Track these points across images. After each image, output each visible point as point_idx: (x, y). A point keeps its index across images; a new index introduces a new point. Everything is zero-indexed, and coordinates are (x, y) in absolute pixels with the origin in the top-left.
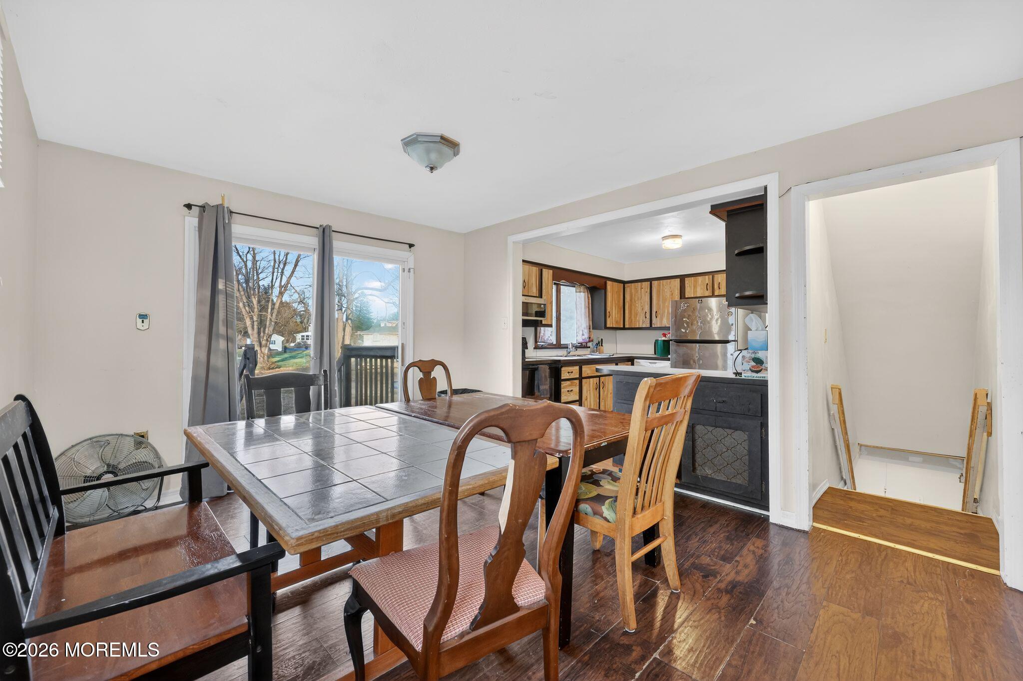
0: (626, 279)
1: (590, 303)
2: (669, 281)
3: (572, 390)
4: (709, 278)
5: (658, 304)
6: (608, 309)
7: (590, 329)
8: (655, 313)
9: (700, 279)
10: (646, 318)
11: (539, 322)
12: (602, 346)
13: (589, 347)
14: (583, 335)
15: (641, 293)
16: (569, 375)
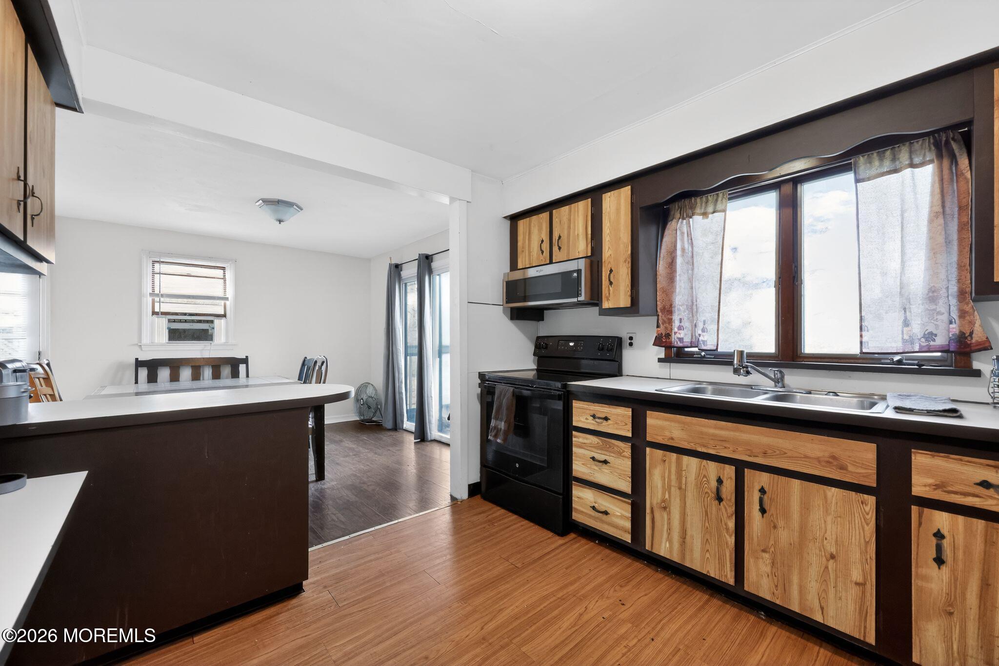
3: (605, 462)
16: (595, 423)
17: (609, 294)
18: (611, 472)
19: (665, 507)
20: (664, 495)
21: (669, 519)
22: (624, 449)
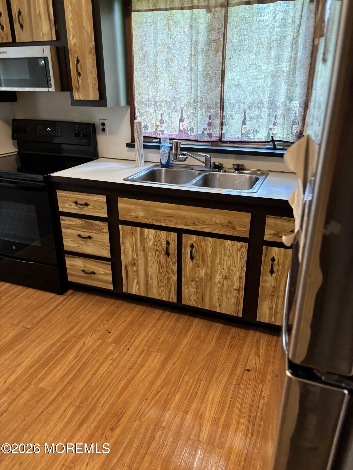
3: (90, 237)
16: (77, 208)
17: (79, 84)
18: (95, 245)
19: (134, 263)
20: (133, 256)
21: (137, 271)
22: (103, 227)
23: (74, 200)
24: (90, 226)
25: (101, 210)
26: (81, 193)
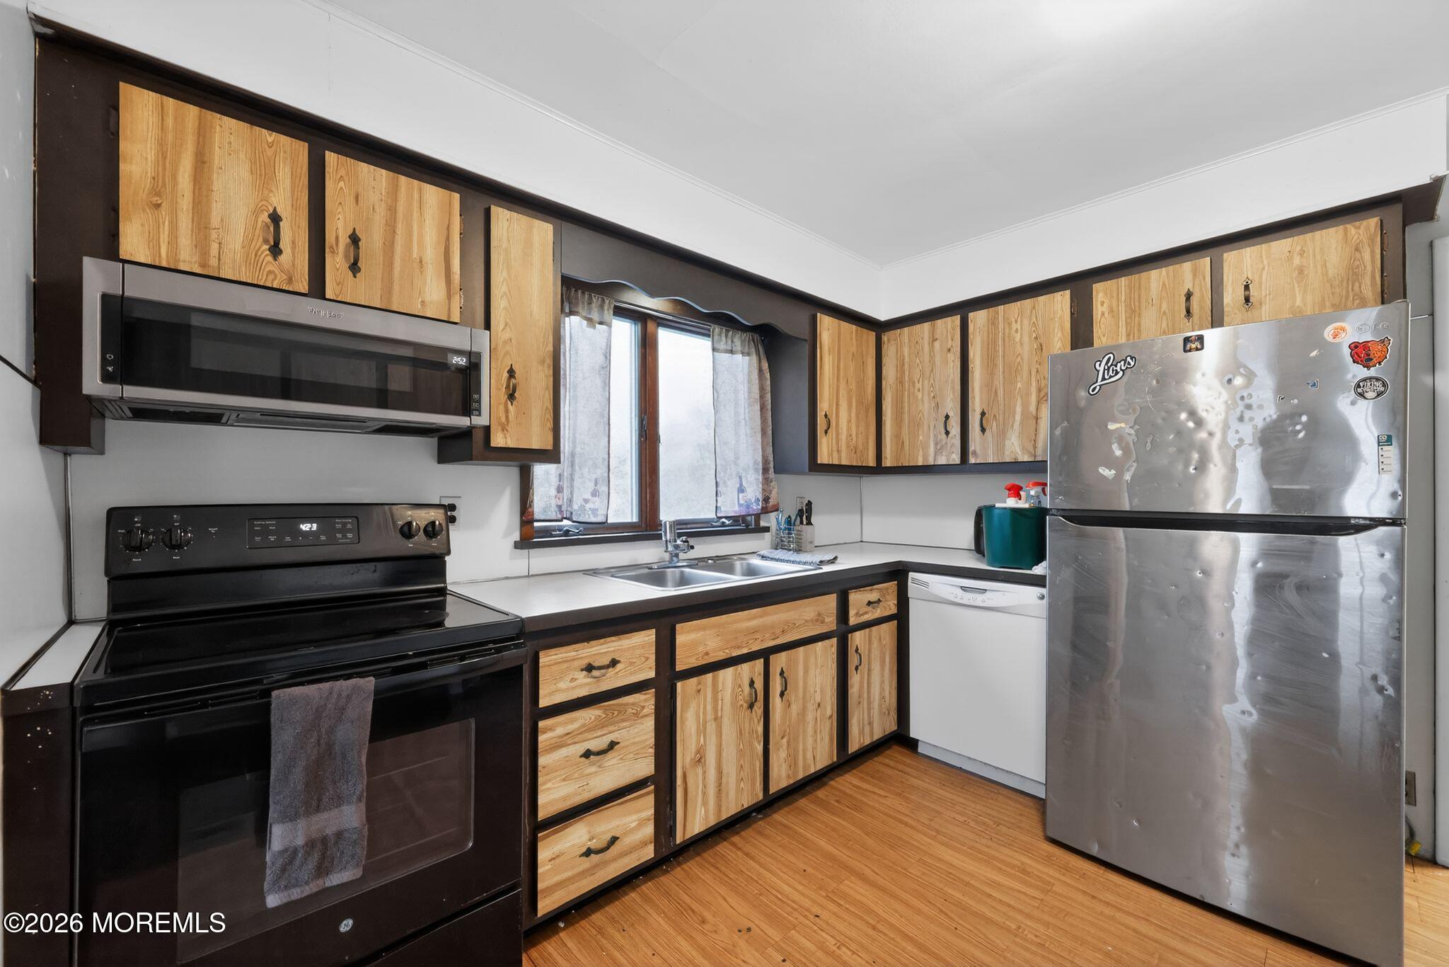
0: (883, 315)
1: (769, 388)
2: (1027, 303)
3: (612, 745)
4: (1195, 272)
5: (989, 385)
6: (823, 406)
7: (765, 470)
8: (978, 417)
9: (1156, 277)
10: (947, 433)
11: (478, 437)
12: (809, 523)
13: (767, 529)
14: (741, 490)
15: (932, 357)
16: (592, 680)
17: (507, 417)
18: (621, 759)
19: (700, 760)
20: (698, 741)
21: (704, 773)
22: (642, 704)
23: (584, 663)
24: (616, 713)
25: (646, 663)
26: (602, 641)
